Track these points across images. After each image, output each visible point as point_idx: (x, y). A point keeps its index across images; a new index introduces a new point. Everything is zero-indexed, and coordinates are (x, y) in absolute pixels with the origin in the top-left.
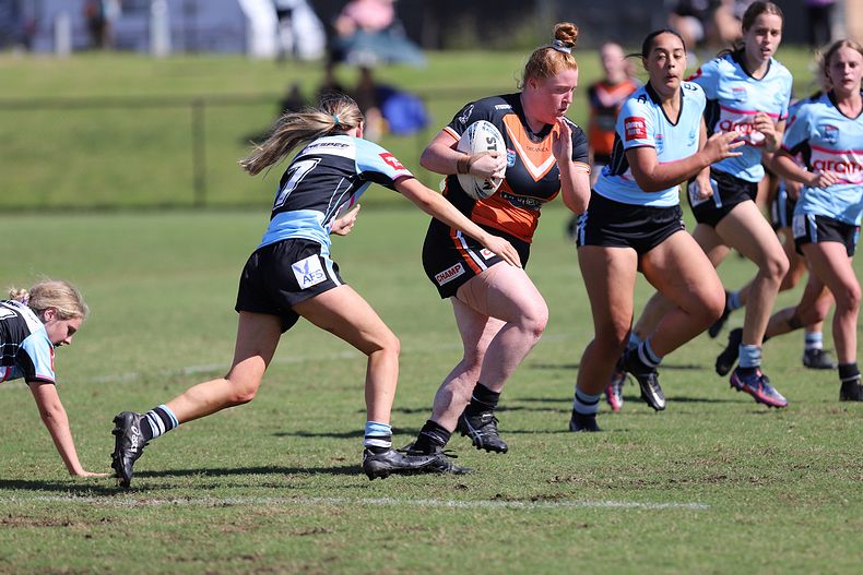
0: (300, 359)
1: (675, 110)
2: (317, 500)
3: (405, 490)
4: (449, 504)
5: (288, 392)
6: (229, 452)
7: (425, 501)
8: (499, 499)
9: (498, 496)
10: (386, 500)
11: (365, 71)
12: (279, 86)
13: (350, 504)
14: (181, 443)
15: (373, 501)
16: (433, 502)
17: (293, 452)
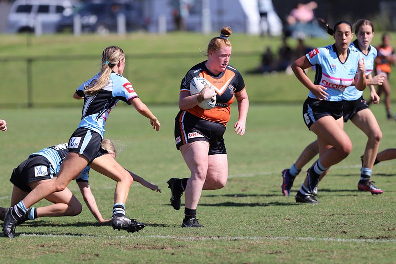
0: (270, 173)
1: (344, 58)
2: (277, 238)
3: (318, 234)
4: (338, 240)
5: (264, 188)
6: (237, 215)
7: (327, 239)
8: (361, 238)
9: (361, 236)
10: (309, 238)
11: (300, 41)
12: (261, 48)
13: (293, 240)
14: (215, 212)
15: (303, 239)
16: (331, 239)
17: (266, 216)
